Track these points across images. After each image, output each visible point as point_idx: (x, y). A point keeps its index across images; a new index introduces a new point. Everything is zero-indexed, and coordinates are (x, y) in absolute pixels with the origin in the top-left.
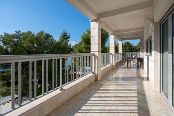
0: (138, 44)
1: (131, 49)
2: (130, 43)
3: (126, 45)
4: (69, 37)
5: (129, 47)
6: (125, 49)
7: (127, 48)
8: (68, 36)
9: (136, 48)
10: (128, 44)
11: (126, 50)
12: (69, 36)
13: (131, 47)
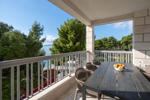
0: (122, 38)
1: (115, 43)
2: (114, 38)
3: (110, 40)
4: (42, 30)
5: (114, 41)
6: (109, 43)
7: (112, 42)
8: (41, 28)
9: (120, 43)
10: (112, 39)
11: (110, 45)
12: (43, 28)
13: (115, 41)
